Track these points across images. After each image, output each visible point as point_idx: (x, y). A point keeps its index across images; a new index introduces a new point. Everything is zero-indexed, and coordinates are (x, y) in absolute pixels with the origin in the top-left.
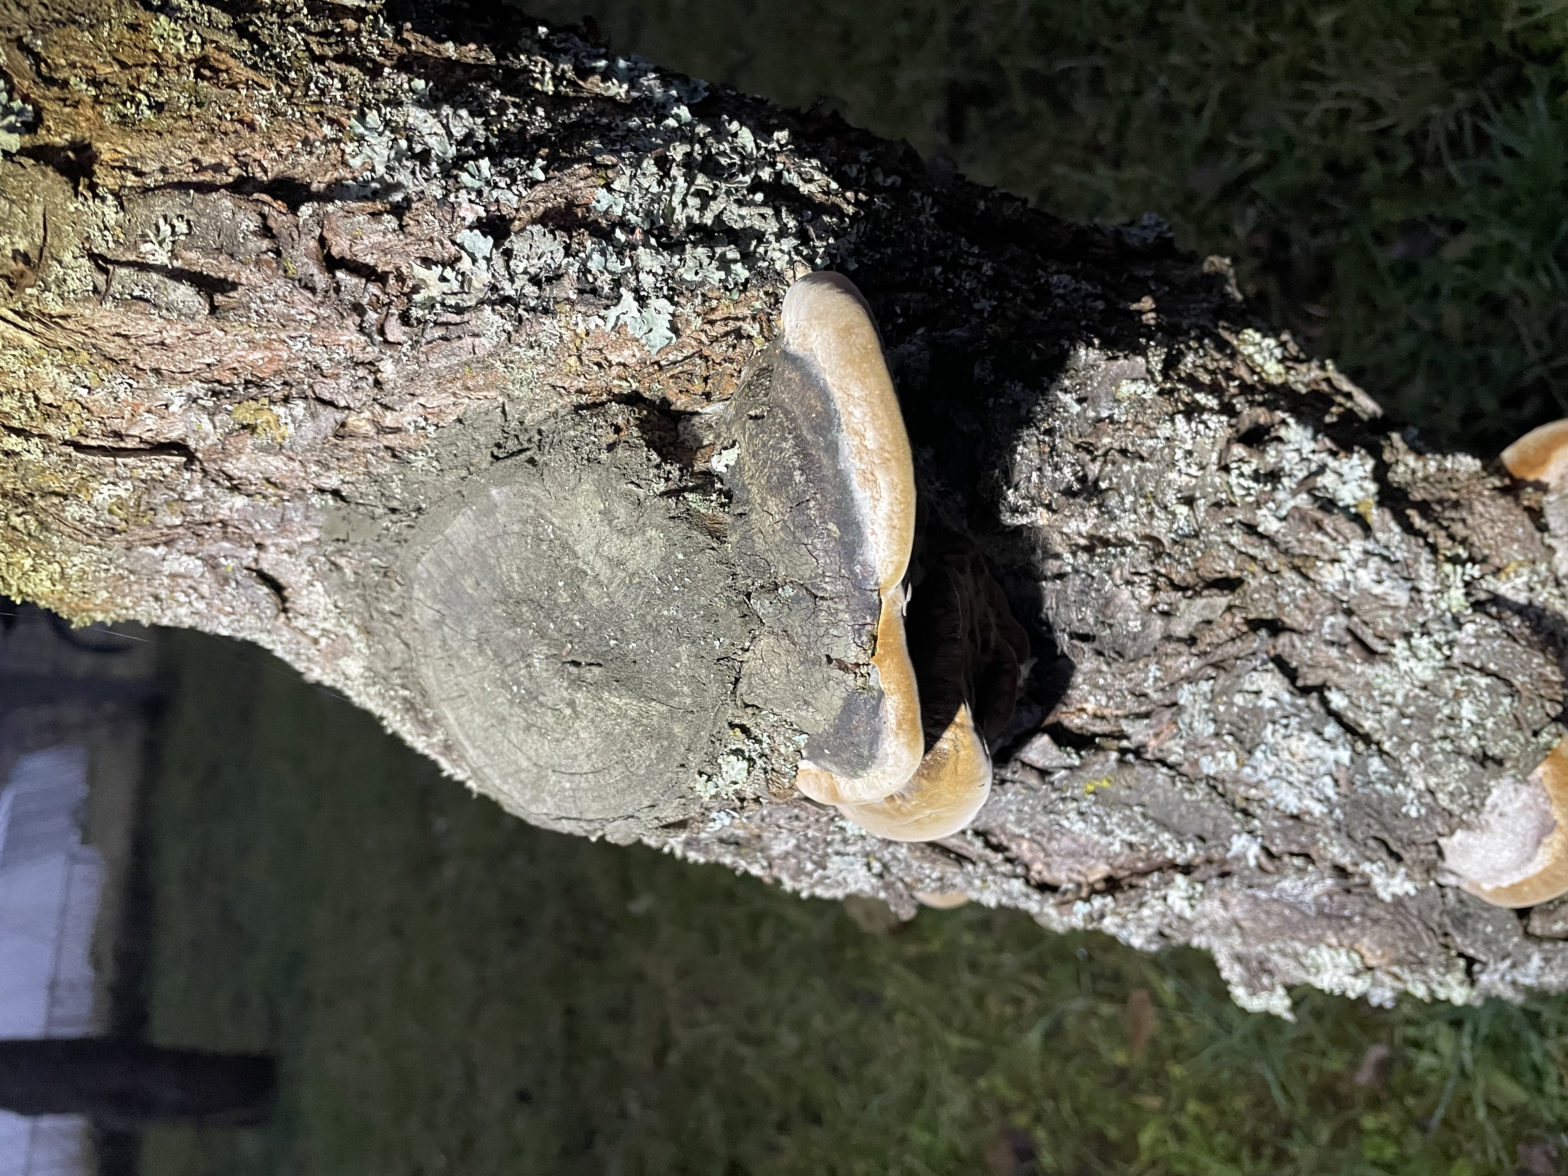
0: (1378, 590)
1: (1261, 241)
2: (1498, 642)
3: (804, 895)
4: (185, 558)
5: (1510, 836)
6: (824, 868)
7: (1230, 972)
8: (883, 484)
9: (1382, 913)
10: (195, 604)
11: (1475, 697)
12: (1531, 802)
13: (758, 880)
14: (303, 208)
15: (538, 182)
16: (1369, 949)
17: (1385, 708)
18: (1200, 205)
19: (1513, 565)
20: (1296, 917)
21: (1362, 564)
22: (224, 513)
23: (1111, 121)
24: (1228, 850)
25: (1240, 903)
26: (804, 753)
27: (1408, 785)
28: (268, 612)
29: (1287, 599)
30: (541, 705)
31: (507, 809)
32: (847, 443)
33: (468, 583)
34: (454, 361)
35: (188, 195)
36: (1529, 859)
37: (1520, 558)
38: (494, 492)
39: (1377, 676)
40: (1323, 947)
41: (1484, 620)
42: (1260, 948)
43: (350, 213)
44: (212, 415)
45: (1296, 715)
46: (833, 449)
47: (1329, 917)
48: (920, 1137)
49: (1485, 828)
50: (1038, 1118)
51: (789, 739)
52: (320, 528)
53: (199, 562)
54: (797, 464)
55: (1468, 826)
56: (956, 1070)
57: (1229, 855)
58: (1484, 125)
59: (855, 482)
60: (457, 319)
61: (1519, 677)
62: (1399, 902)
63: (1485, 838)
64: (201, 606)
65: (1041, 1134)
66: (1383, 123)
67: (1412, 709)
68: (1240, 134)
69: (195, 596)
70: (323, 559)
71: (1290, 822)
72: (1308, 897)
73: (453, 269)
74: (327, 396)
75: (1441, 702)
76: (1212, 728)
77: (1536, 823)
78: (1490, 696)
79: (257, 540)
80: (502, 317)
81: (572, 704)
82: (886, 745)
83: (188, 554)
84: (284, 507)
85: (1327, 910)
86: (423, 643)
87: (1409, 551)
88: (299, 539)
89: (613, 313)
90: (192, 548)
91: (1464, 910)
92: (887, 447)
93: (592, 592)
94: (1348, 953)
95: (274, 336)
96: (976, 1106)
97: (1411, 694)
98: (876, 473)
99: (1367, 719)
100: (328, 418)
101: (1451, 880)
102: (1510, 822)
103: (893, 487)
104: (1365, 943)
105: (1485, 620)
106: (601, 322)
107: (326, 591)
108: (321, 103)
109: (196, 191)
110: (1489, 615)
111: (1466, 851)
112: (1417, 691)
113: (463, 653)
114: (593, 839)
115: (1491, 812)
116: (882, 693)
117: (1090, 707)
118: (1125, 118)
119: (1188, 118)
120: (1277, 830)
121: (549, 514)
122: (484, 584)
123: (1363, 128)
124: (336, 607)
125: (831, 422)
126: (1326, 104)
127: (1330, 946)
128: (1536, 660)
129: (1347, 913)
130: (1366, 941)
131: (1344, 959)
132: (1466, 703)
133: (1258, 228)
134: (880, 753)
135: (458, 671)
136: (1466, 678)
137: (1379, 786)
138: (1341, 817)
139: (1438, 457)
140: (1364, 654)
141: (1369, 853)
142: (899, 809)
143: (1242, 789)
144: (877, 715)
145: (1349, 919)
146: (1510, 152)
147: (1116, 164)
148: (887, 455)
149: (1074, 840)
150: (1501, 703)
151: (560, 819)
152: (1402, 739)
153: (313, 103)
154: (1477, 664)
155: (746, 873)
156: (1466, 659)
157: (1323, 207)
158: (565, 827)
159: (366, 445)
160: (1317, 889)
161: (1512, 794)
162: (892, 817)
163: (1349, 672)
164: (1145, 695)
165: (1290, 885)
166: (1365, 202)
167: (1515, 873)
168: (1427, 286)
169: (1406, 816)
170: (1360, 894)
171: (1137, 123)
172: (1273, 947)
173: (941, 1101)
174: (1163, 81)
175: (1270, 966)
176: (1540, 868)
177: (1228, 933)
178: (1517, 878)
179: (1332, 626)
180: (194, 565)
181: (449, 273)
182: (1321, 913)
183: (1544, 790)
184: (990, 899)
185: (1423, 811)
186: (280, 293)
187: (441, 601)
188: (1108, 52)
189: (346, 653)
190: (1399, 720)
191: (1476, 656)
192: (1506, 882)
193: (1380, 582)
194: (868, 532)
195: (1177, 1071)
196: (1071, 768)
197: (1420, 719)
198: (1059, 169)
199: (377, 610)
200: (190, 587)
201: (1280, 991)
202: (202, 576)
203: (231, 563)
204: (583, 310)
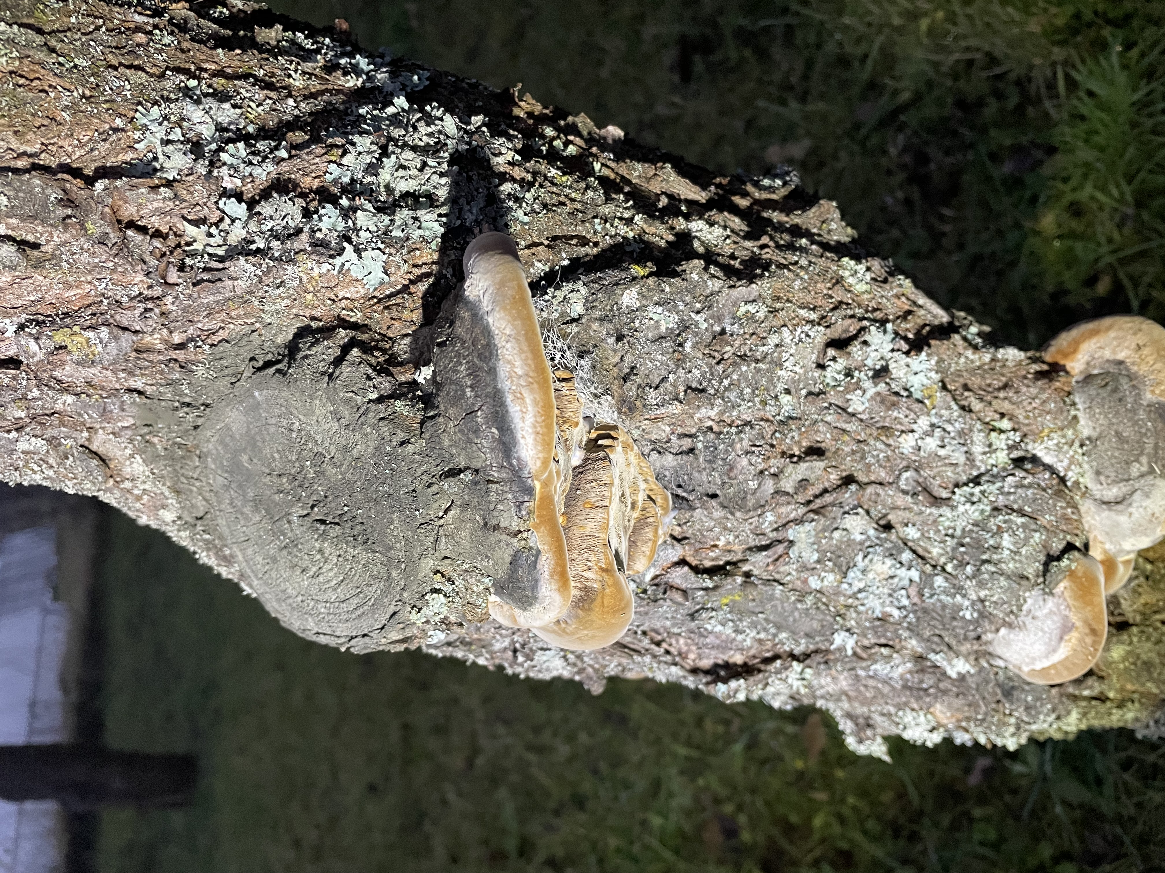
0: (942, 452)
1: (907, 159)
2: (1031, 491)
3: (522, 676)
4: (33, 439)
5: (1040, 634)
6: (532, 660)
7: (846, 726)
8: (528, 401)
9: (950, 686)
10: (46, 472)
11: (1013, 531)
12: (1055, 609)
13: (485, 668)
14: (97, 184)
15: (283, 160)
16: (941, 712)
17: (947, 538)
18: (864, 131)
19: (1046, 431)
20: (886, 690)
21: (929, 434)
22: (59, 407)
23: (799, 67)
24: (832, 644)
25: (846, 678)
26: (492, 590)
27: (964, 596)
28: (100, 478)
29: (873, 461)
30: (300, 551)
31: (283, 624)
32: (503, 370)
33: (245, 458)
34: (219, 297)
35: (8, 176)
36: (1054, 651)
37: (1052, 426)
38: (257, 394)
39: (941, 516)
40: (908, 711)
41: (1021, 474)
42: (865, 709)
43: (134, 187)
44: (37, 339)
45: (881, 546)
46: (493, 371)
47: (910, 689)
48: (656, 821)
49: (1022, 627)
50: (740, 808)
51: (479, 581)
52: (133, 417)
53: (44, 442)
54: (469, 383)
55: (1010, 626)
56: (682, 773)
57: (832, 647)
58: (1074, 74)
59: (509, 399)
60: (221, 266)
61: (1047, 516)
62: (962, 678)
63: (1021, 634)
64: (51, 473)
65: (742, 819)
66: (997, 71)
67: (968, 540)
68: (893, 77)
69: (44, 466)
70: (139, 438)
71: (878, 623)
72: (896, 674)
73: (217, 227)
74: (125, 323)
75: (988, 536)
76: (816, 556)
77: (1058, 625)
78: (1024, 532)
79: (88, 425)
80: (254, 265)
81: (321, 551)
82: (544, 590)
83: (36, 436)
84: (105, 403)
85: (909, 684)
86: (218, 502)
87: (965, 423)
88: (120, 424)
89: (338, 261)
90: (39, 433)
91: (1011, 684)
92: (531, 374)
93: (331, 471)
94: (925, 715)
95: (82, 279)
96: (696, 798)
97: (967, 529)
98: (523, 392)
99: (935, 547)
100: (126, 340)
101: (1001, 664)
102: (1040, 624)
103: (535, 402)
104: (938, 708)
105: (1023, 474)
106: (330, 267)
107: (144, 461)
108: (112, 101)
109: (13, 173)
110: (1026, 471)
111: (1008, 643)
112: (970, 527)
113: (245, 510)
114: (343, 649)
115: (1026, 616)
116: (539, 552)
117: (721, 543)
118: (809, 64)
119: (856, 64)
120: (868, 628)
121: (296, 412)
122: (255, 461)
123: (984, 74)
124: (153, 474)
125: (491, 354)
126: (957, 56)
127: (913, 710)
128: (1059, 504)
129: (925, 686)
130: (938, 706)
131: (922, 719)
132: (1005, 535)
133: (905, 150)
134: (540, 595)
135: (242, 522)
136: (1007, 517)
137: (943, 597)
138: (914, 620)
139: (992, 350)
140: (932, 500)
141: (934, 647)
142: (564, 630)
143: (842, 598)
144: (535, 568)
145: (926, 690)
146: (1091, 94)
147: (803, 99)
148: (531, 380)
149: (717, 638)
150: (1032, 537)
151: (318, 633)
152: (960, 562)
153: (106, 101)
154: (1015, 507)
155: (474, 663)
156: (1007, 503)
157: (955, 134)
158: (323, 640)
159: (161, 357)
160: (900, 670)
161: (1041, 603)
162: (559, 635)
163: (921, 513)
164: (764, 534)
165: (880, 668)
166: (984, 130)
167: (1044, 660)
168: (1028, 194)
169: (963, 618)
170: (934, 673)
171: (818, 67)
172: (873, 709)
173: (671, 795)
174: (838, 36)
175: (871, 722)
176: (1063, 656)
177: (839, 700)
178: (1046, 663)
179: (907, 479)
180: (39, 444)
181: (213, 230)
182: (905, 687)
183: (1065, 600)
184: (661, 677)
185: (975, 615)
186: (85, 247)
187: (226, 471)
188: (797, 14)
189: (164, 507)
190: (957, 548)
191: (1015, 502)
192: (1038, 666)
193: (943, 447)
194: (519, 436)
195: (840, 774)
196: (706, 589)
197: (973, 548)
198: (761, 103)
199: (183, 475)
200: (41, 459)
201: (879, 740)
202: (48, 451)
203: (69, 442)
204: (317, 258)
